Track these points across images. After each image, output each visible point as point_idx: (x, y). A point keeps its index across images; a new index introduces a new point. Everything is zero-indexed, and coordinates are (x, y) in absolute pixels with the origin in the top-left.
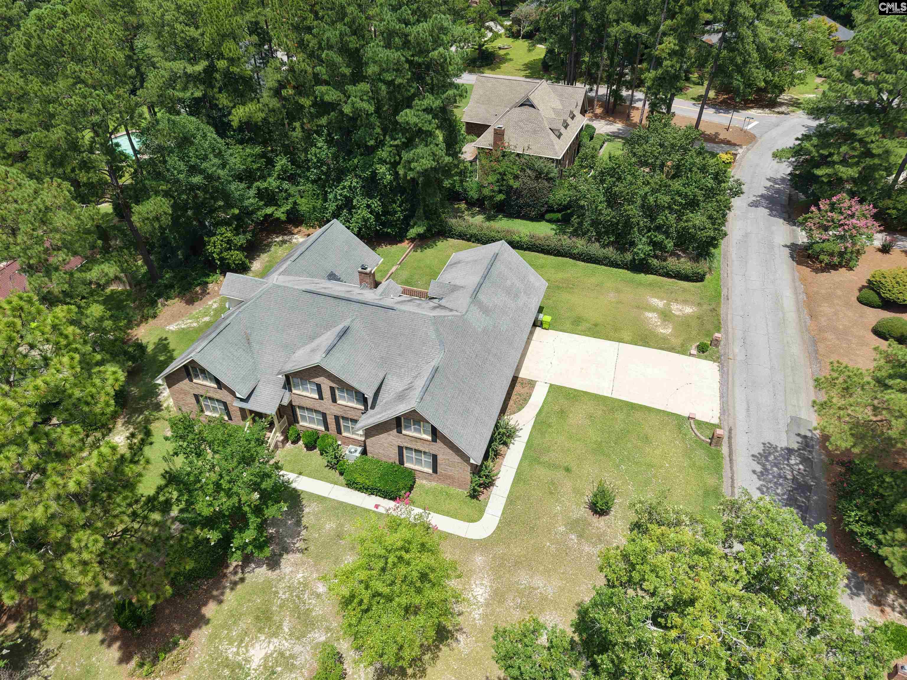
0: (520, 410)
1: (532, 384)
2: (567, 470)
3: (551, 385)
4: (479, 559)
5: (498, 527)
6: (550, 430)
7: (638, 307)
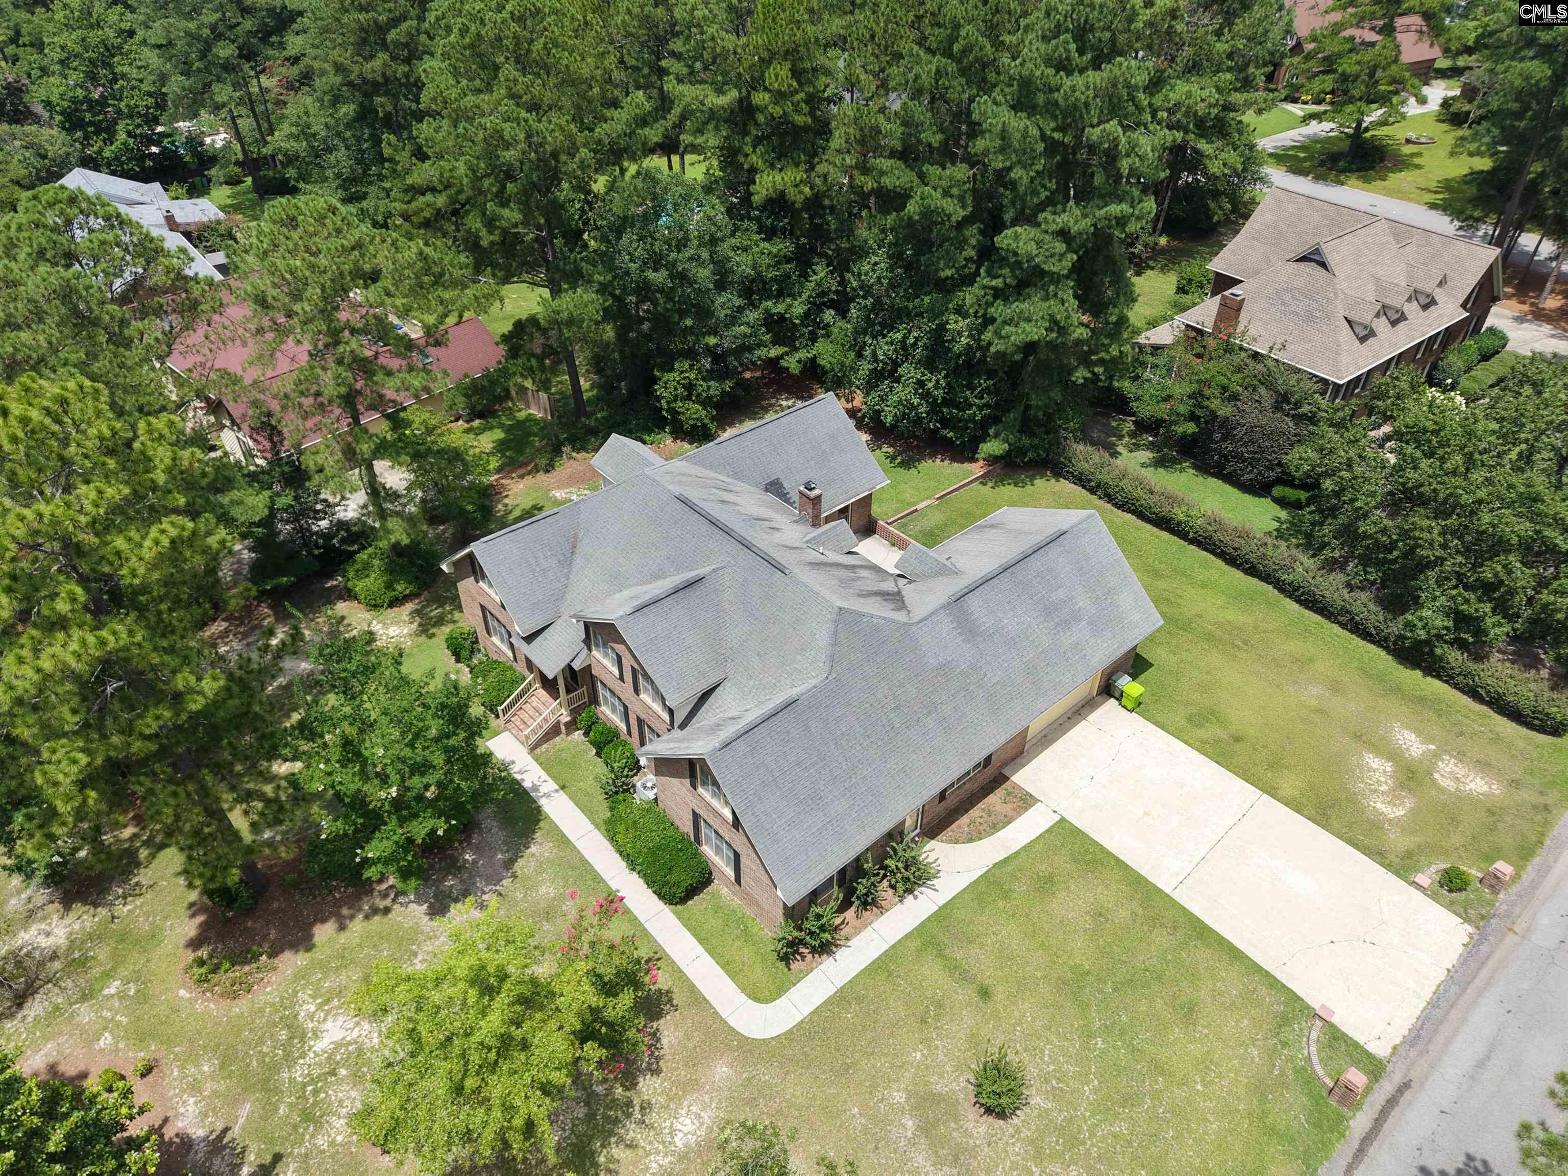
0: (970, 840)
1: (1027, 801)
2: (985, 993)
3: (1063, 820)
5: (790, 1031)
6: (1001, 903)
7: (1358, 737)
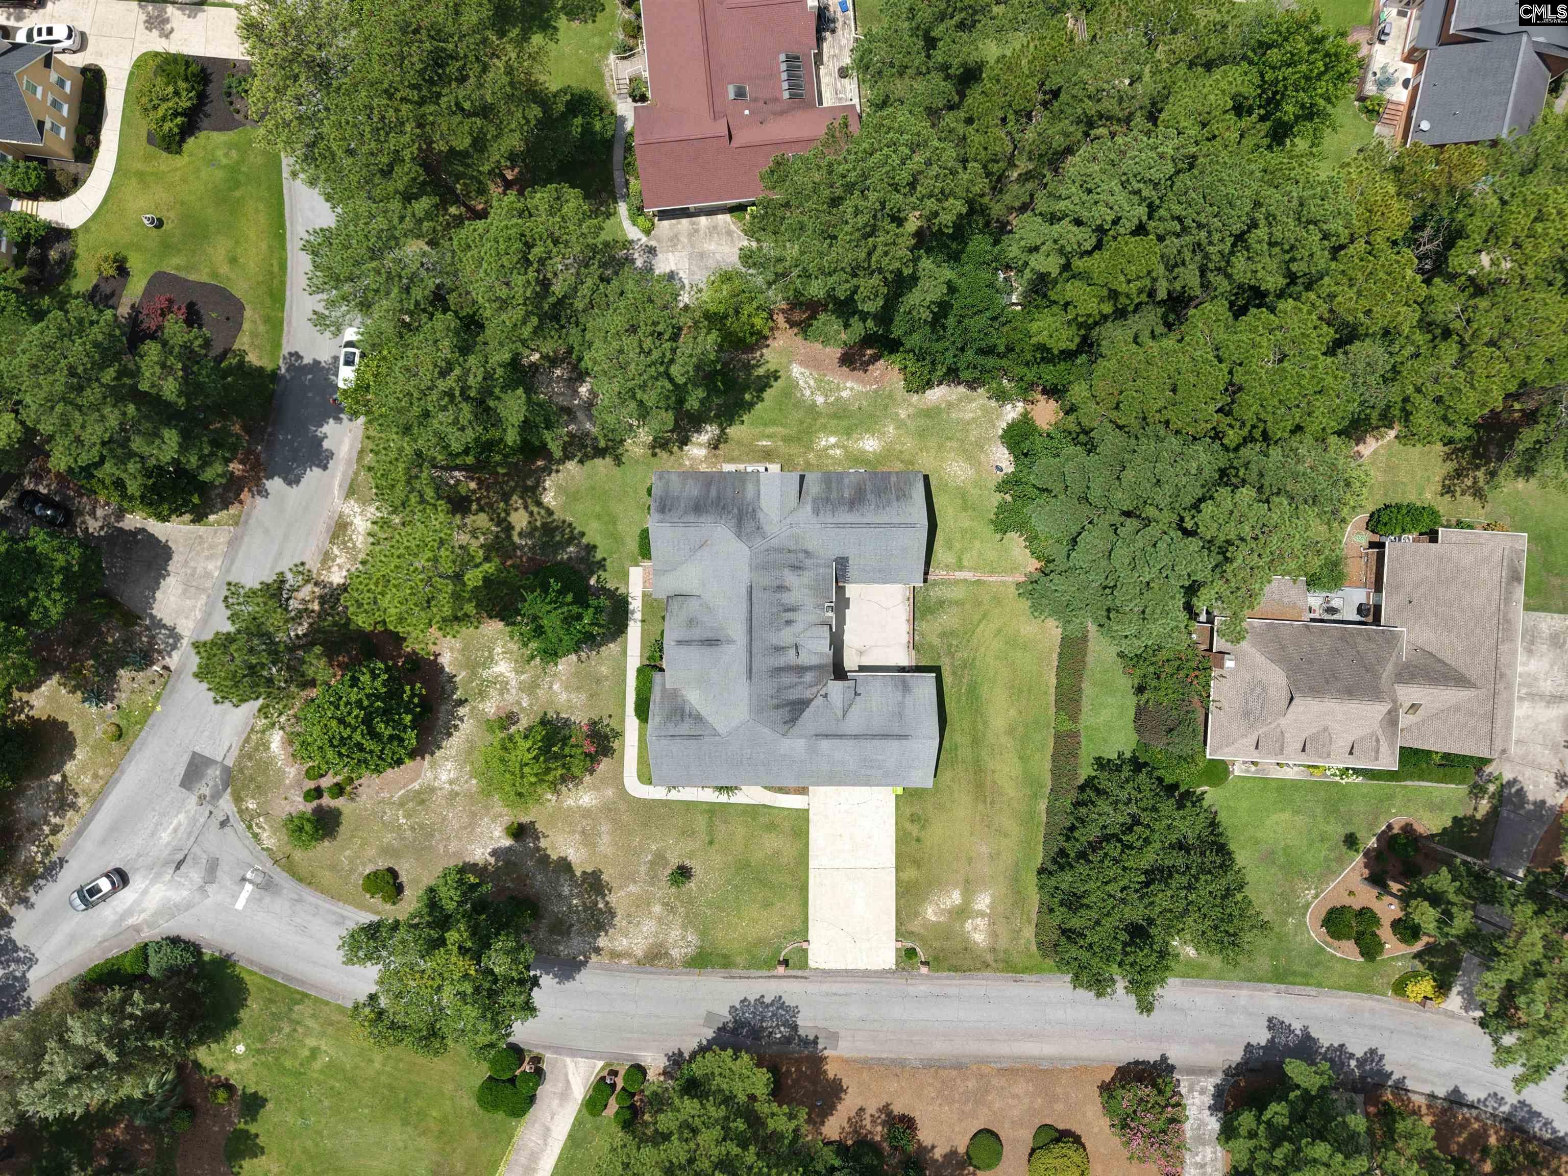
0: (766, 790)
1: (803, 792)
2: (711, 843)
3: (807, 810)
4: (610, 792)
5: (640, 799)
6: (748, 820)
7: (967, 881)
